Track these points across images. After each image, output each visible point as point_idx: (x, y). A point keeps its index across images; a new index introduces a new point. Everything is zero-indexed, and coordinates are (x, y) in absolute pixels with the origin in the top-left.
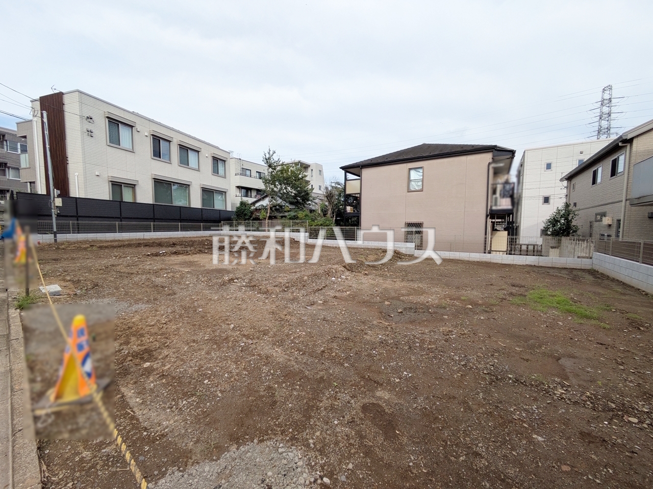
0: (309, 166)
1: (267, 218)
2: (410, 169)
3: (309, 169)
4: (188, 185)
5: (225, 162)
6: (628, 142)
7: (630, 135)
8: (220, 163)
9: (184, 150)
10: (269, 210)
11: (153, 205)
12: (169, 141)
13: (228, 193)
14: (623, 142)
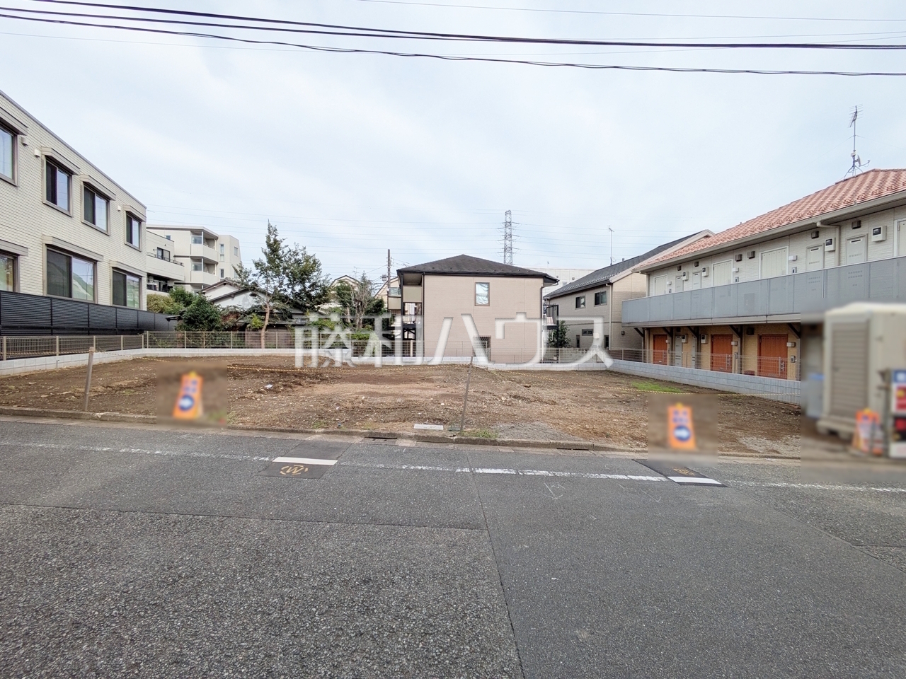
0: (217, 238)
1: (265, 327)
2: (477, 283)
3: (217, 243)
4: (95, 262)
5: (140, 221)
6: (611, 284)
7: (612, 280)
8: (135, 224)
9: (89, 195)
10: (268, 315)
11: (51, 298)
12: (70, 173)
13: (145, 280)
14: (609, 284)
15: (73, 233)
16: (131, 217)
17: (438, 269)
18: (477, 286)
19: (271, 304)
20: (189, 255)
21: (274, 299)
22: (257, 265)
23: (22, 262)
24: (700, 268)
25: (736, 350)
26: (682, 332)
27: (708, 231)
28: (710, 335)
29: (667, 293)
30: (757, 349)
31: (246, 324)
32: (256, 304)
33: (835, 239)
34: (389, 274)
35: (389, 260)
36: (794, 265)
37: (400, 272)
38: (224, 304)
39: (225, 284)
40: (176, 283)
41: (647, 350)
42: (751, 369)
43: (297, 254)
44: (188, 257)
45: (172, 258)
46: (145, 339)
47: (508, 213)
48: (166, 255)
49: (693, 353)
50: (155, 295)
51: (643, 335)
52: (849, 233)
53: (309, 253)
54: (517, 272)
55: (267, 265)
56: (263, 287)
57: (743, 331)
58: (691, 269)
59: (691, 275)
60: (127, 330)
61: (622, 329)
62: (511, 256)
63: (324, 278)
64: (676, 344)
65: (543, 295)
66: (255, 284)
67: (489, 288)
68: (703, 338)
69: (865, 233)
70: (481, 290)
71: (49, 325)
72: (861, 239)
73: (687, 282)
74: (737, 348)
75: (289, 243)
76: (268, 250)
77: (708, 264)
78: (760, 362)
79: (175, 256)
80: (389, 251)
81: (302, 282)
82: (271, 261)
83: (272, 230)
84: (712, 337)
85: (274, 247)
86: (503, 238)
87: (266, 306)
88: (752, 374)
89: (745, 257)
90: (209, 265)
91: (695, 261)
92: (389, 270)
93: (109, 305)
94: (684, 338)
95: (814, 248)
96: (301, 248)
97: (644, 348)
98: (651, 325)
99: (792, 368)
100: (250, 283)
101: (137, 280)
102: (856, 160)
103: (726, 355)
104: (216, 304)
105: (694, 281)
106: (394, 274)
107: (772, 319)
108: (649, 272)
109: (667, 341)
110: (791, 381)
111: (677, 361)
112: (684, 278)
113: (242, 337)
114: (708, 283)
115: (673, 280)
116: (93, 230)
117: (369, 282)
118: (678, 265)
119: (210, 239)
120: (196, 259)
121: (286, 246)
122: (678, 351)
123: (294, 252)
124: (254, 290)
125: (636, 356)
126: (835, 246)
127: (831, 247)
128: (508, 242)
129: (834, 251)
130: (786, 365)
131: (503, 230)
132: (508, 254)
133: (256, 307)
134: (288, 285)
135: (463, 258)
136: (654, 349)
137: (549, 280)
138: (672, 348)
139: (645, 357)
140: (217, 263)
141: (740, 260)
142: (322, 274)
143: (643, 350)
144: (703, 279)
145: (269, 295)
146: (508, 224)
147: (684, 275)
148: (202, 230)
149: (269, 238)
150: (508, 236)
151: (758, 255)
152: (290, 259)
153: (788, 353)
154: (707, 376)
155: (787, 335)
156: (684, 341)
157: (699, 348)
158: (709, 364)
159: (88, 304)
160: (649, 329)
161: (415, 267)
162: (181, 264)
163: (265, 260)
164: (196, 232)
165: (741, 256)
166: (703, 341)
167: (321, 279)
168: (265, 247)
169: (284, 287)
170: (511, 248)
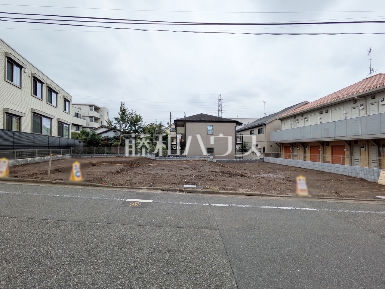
0: (99, 108)
2: (208, 125)
3: (99, 111)
4: (51, 119)
5: (69, 102)
6: (265, 125)
7: (266, 123)
8: (67, 103)
9: (49, 92)
10: (120, 140)
11: (34, 134)
12: (42, 83)
13: (71, 126)
14: (264, 125)
15: (42, 107)
16: (66, 100)
17: (191, 120)
18: (208, 126)
19: (122, 135)
20: (88, 115)
21: (123, 133)
22: (116, 119)
23: (23, 119)
24: (304, 117)
25: (321, 152)
26: (297, 145)
27: (307, 101)
28: (309, 145)
29: (290, 128)
30: (331, 152)
31: (112, 143)
32: (116, 135)
33: (364, 103)
34: (170, 122)
35: (170, 116)
37: (175, 121)
38: (103, 135)
39: (102, 127)
40: (82, 127)
41: (282, 153)
42: (329, 161)
43: (132, 114)
44: (88, 116)
45: (81, 117)
46: (71, 150)
47: (220, 95)
48: (79, 116)
49: (302, 154)
50: (74, 132)
51: (280, 146)
52: (370, 101)
53: (138, 114)
54: (225, 120)
55: (120, 119)
56: (118, 128)
57: (324, 144)
58: (300, 118)
59: (300, 120)
60: (64, 147)
61: (271, 144)
62: (221, 114)
63: (144, 124)
64: (295, 150)
65: (236, 130)
66: (115, 127)
67: (213, 127)
68: (307, 147)
69: (377, 101)
70: (210, 128)
71: (33, 145)
72: (376, 103)
73: (298, 123)
74: (322, 151)
75: (129, 110)
76: (120, 113)
77: (308, 116)
78: (332, 157)
79: (82, 116)
80: (170, 112)
81: (135, 126)
82: (122, 117)
83: (122, 104)
84: (311, 147)
85: (123, 111)
86: (218, 106)
87: (120, 136)
88: (329, 163)
89: (324, 112)
90: (96, 119)
91: (301, 115)
92: (170, 120)
93: (56, 136)
94: (298, 147)
95: (355, 108)
96: (134, 112)
97: (281, 152)
98: (283, 142)
99: (347, 160)
100: (113, 127)
101: (68, 126)
102: (371, 70)
103: (317, 155)
104: (100, 135)
105: (302, 123)
106: (173, 122)
107: (337, 139)
108: (282, 120)
109: (290, 149)
110: (347, 166)
111: (295, 157)
112: (297, 122)
113: (110, 149)
114: (308, 124)
115: (292, 123)
116: (51, 106)
117: (163, 126)
118: (294, 116)
119: (97, 109)
120: (91, 117)
121: (128, 111)
122: (295, 153)
123: (131, 113)
124: (115, 129)
125: (277, 155)
126: (364, 107)
127: (362, 107)
128: (220, 108)
129: (364, 109)
130: (344, 159)
131: (218, 103)
132: (220, 113)
133: (115, 136)
134: (129, 127)
135: (202, 115)
136: (285, 152)
137: (238, 123)
138: (293, 152)
139: (281, 156)
140: (99, 119)
141: (322, 114)
142: (143, 122)
143: (280, 153)
144: (306, 122)
145: (121, 131)
146: (220, 100)
147: (297, 120)
148: (93, 105)
149: (121, 108)
150: (220, 105)
151: (330, 111)
152: (130, 116)
153: (345, 154)
154: (308, 164)
155: (344, 145)
156: (298, 149)
157: (305, 152)
158: (310, 159)
159: (49, 136)
160: (282, 144)
161: (182, 119)
162: (85, 119)
163: (119, 117)
164: (91, 106)
165: (322, 112)
166: (307, 149)
167: (143, 124)
168: (120, 111)
169: (127, 128)
170: (221, 110)
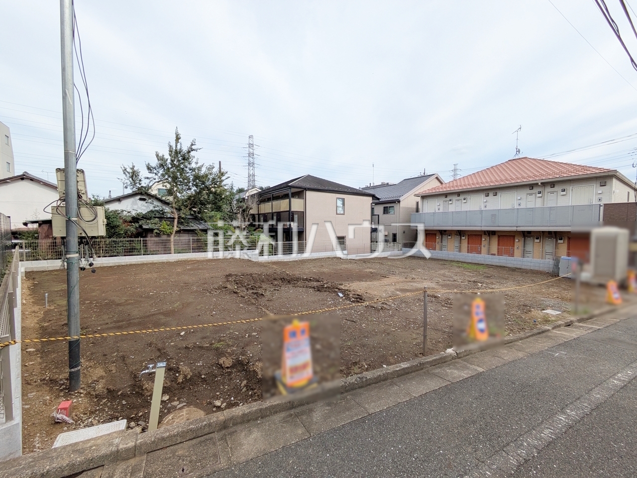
1: (174, 232)
6: (399, 202)
7: (401, 199)
10: (176, 221)
14: (397, 202)
18: (338, 200)
24: (462, 197)
26: (447, 233)
28: (467, 234)
29: (437, 211)
33: (542, 191)
36: (520, 201)
42: (493, 252)
47: (251, 137)
49: (457, 244)
52: (548, 189)
54: (359, 192)
57: (490, 233)
58: (455, 198)
59: (454, 201)
64: (444, 239)
67: (344, 202)
68: (464, 236)
69: (557, 190)
70: (340, 203)
72: (555, 193)
73: (451, 205)
74: (486, 242)
78: (498, 249)
84: (469, 236)
88: (494, 255)
89: (491, 195)
91: (457, 194)
95: (531, 194)
102: (518, 151)
103: (478, 246)
105: (456, 206)
108: (423, 197)
111: (443, 249)
113: (145, 243)
114: (466, 208)
115: (441, 203)
118: (446, 195)
122: (444, 243)
124: (144, 194)
126: (542, 195)
127: (540, 195)
128: (251, 159)
129: (542, 197)
130: (513, 250)
131: (247, 149)
132: (251, 168)
136: (426, 242)
137: (375, 198)
138: (441, 241)
141: (488, 196)
144: (463, 205)
146: (251, 145)
147: (450, 201)
150: (251, 155)
151: (499, 194)
153: (516, 245)
155: (519, 236)
156: (450, 237)
157: (460, 241)
158: (467, 250)
165: (488, 194)
166: (463, 238)
